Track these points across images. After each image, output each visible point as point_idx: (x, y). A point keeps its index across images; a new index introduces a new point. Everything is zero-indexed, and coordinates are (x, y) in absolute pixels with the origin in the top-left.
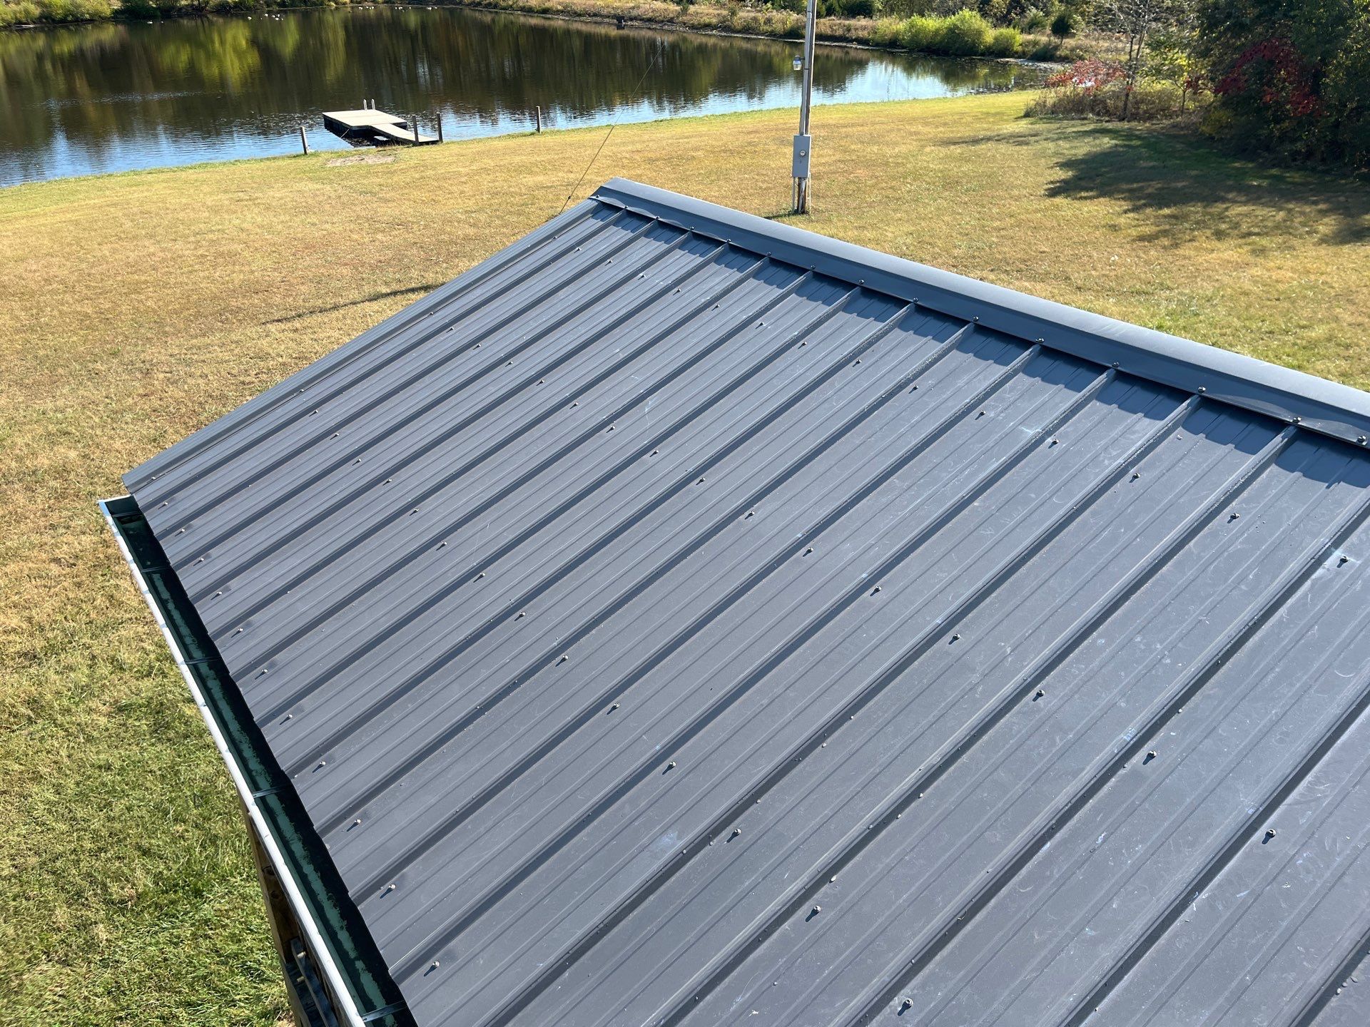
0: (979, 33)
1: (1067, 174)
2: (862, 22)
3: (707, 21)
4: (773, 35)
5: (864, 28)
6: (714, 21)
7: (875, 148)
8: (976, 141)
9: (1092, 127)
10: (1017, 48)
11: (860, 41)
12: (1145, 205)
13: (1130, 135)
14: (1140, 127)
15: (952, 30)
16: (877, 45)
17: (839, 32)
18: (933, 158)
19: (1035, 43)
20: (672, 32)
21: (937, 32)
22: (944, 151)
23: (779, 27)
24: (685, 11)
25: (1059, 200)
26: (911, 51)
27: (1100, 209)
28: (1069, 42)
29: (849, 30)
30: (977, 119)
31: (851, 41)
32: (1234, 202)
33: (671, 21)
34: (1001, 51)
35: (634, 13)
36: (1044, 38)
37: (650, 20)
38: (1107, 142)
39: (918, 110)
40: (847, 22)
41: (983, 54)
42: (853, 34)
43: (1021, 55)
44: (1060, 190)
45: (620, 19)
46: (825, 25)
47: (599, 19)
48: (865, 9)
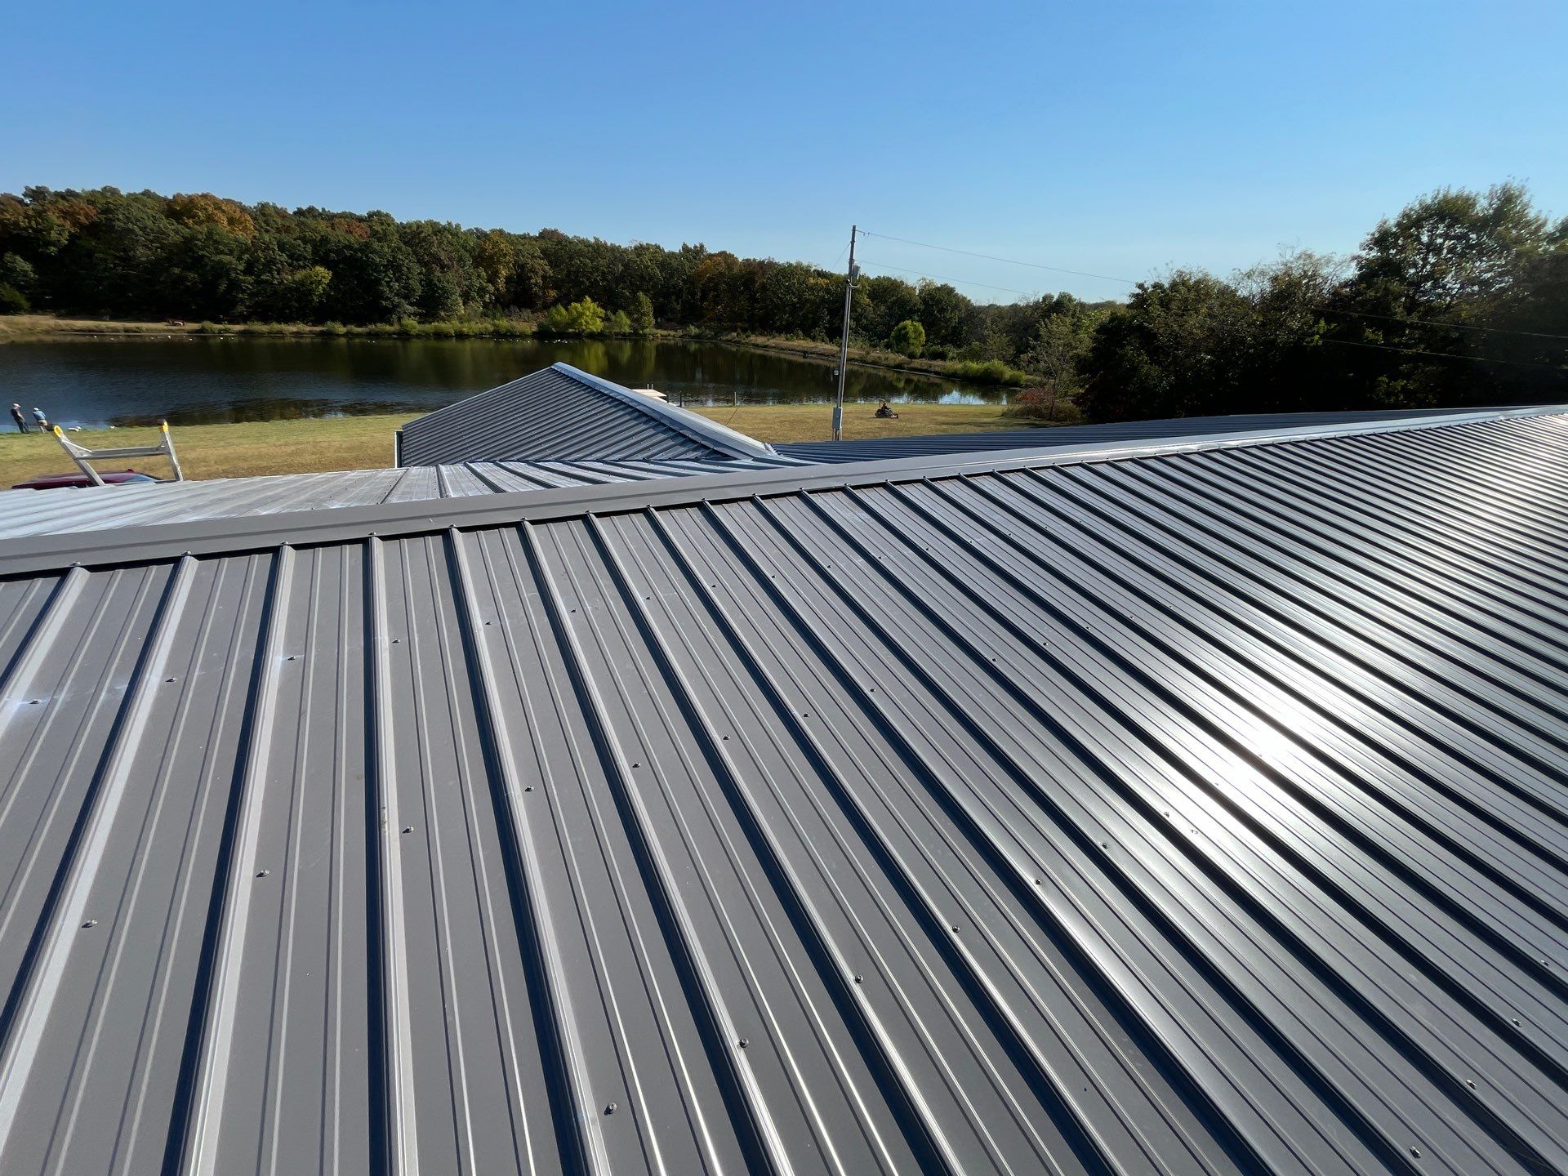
0: (1002, 373)
2: (940, 363)
4: (888, 366)
5: (938, 366)
6: (857, 357)
8: (960, 424)
10: (1022, 382)
11: (936, 373)
15: (986, 370)
16: (945, 375)
17: (925, 368)
19: (1033, 381)
20: (834, 361)
21: (978, 371)
23: (892, 363)
24: (841, 351)
26: (963, 380)
31: (931, 372)
33: (833, 356)
34: (1012, 384)
35: (815, 350)
36: (1037, 378)
37: (821, 354)
39: (957, 409)
40: (931, 362)
41: (1003, 384)
42: (932, 369)
43: (1024, 386)
45: (805, 353)
46: (917, 363)
47: (794, 352)
48: (942, 356)
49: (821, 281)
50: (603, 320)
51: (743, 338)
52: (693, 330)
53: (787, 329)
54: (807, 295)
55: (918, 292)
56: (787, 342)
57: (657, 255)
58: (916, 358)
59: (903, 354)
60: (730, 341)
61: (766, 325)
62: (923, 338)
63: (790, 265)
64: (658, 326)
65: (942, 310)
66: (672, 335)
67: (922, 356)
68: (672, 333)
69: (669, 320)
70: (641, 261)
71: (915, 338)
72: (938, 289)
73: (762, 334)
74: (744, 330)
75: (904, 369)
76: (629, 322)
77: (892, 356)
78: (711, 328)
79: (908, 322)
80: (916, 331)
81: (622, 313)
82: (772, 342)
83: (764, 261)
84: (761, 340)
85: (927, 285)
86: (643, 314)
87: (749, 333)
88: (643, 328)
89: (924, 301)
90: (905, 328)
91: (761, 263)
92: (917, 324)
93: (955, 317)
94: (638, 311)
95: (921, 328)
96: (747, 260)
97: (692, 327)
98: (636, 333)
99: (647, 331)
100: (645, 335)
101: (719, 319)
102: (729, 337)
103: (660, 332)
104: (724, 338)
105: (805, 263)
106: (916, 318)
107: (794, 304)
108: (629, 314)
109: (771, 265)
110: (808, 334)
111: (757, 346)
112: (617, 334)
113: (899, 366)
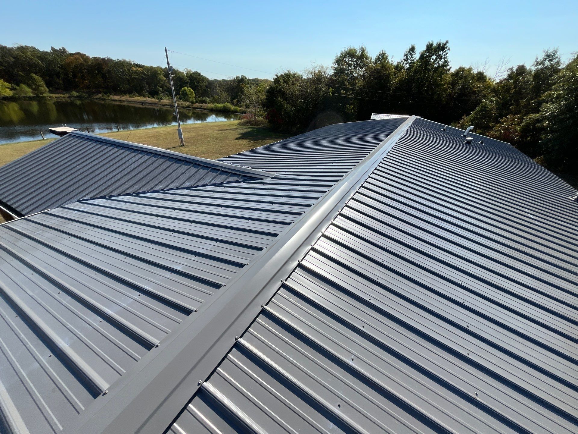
0: (230, 108)
1: (239, 136)
2: (205, 105)
3: (166, 104)
4: (183, 107)
5: (205, 106)
6: (168, 104)
7: (204, 132)
8: (225, 130)
9: (249, 127)
10: (238, 111)
11: (205, 109)
12: (252, 141)
13: (255, 128)
14: (257, 127)
15: (224, 107)
16: (209, 110)
17: (199, 107)
18: (215, 134)
19: (242, 110)
20: (157, 106)
21: (221, 107)
22: (218, 132)
23: (184, 106)
24: (160, 101)
25: (237, 141)
26: (216, 111)
27: (244, 142)
28: (249, 110)
29: (201, 106)
30: (228, 126)
31: (203, 109)
32: (268, 140)
33: (157, 104)
34: (235, 112)
35: (146, 102)
36: (243, 109)
37: (151, 103)
38: (249, 130)
39: (215, 124)
40: (201, 105)
41: (232, 112)
42: (203, 107)
43: (240, 112)
44: (238, 138)
45: (142, 103)
46: (196, 105)
47: (136, 103)
48: (205, 102)
49: (138, 69)
50: (11, 89)
51: (106, 97)
52: (75, 94)
53: (129, 92)
54: (134, 76)
55: (185, 75)
56: (131, 98)
57: (36, 53)
58: (194, 103)
59: (188, 101)
60: (99, 98)
61: (117, 90)
62: (194, 95)
63: (120, 61)
64: (51, 92)
65: (198, 82)
66: (63, 97)
67: (197, 102)
68: (62, 96)
69: (57, 89)
70: (26, 56)
71: (190, 95)
72: (193, 73)
73: (116, 95)
74: (106, 93)
75: (191, 108)
76: (30, 90)
77: (184, 103)
78: (85, 93)
79: (186, 88)
80: (190, 91)
81: (23, 86)
82: (123, 98)
83: (105, 58)
84: (116, 98)
85: (188, 71)
86: (39, 86)
87: (109, 94)
88: (42, 93)
89: (190, 79)
90: (185, 90)
91: (103, 59)
92: (189, 88)
93: (204, 85)
94: (35, 84)
95: (192, 90)
96: (95, 57)
97: (74, 92)
98: (37, 96)
99: (45, 95)
100: (44, 97)
101: (88, 87)
102: (98, 97)
103: (54, 95)
104: (95, 97)
105: (127, 60)
106: (189, 86)
107: (128, 80)
108: (29, 86)
109: (109, 61)
110: (140, 95)
111: (115, 101)
112: (24, 97)
113: (188, 107)
